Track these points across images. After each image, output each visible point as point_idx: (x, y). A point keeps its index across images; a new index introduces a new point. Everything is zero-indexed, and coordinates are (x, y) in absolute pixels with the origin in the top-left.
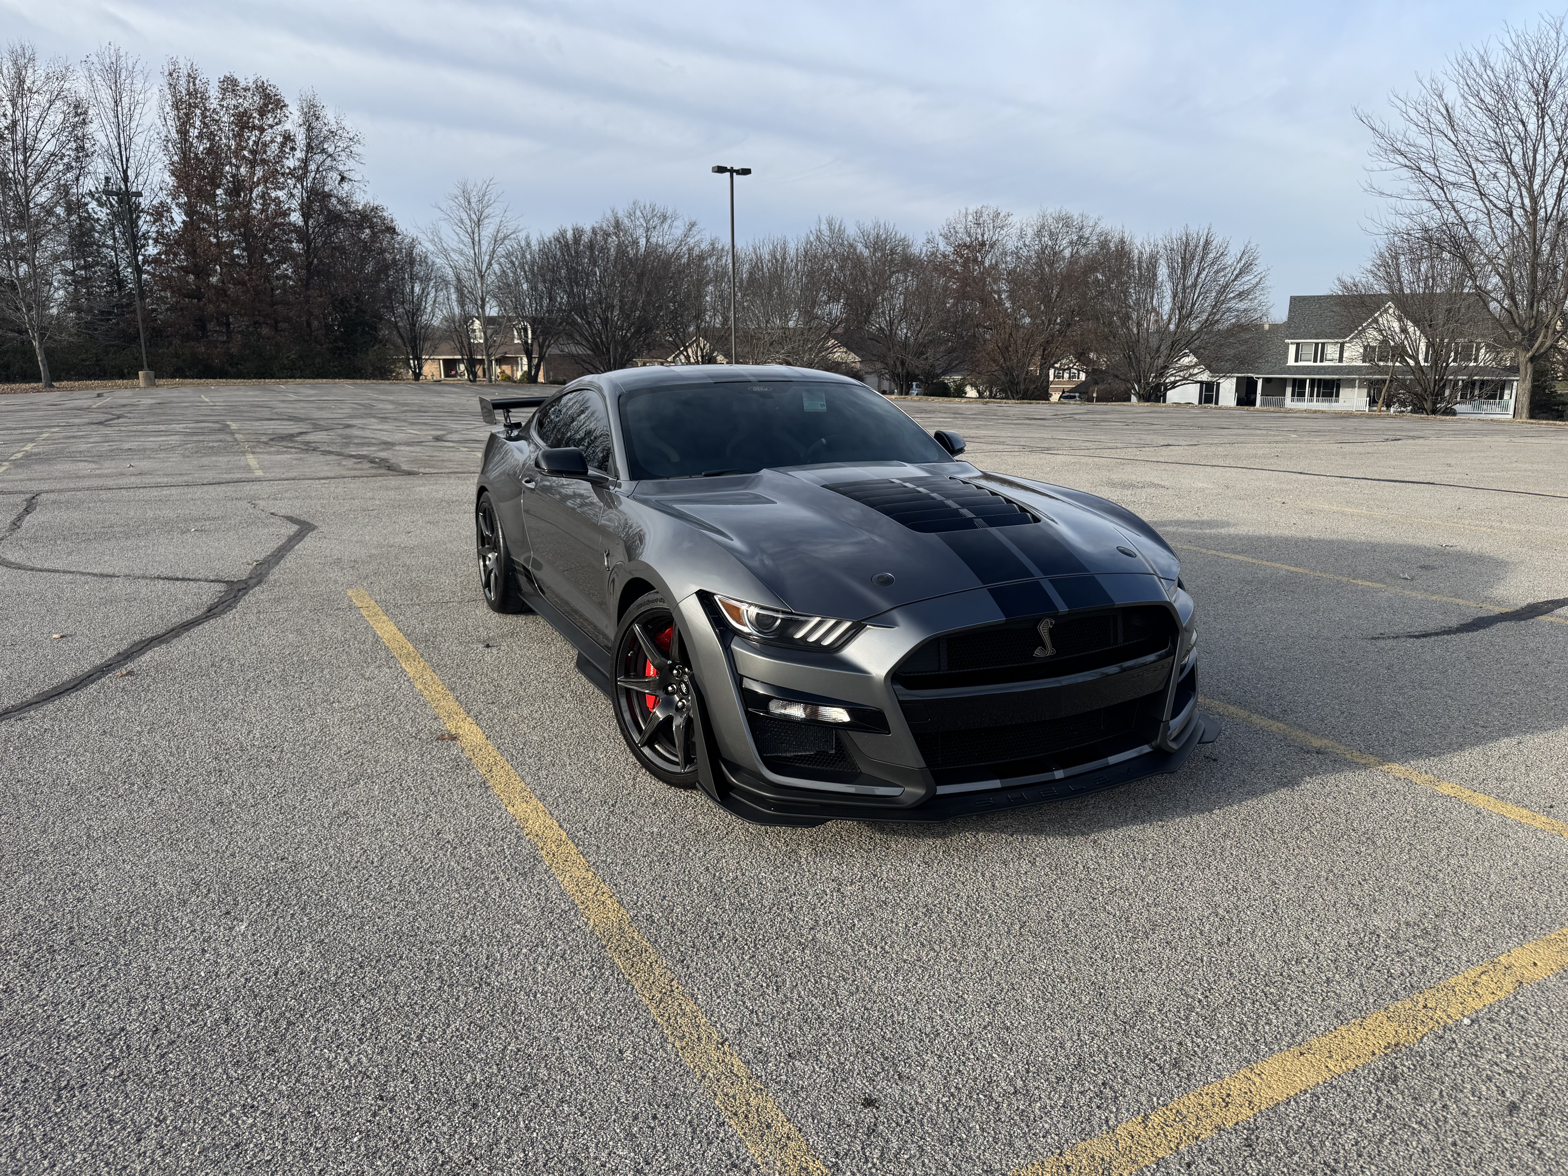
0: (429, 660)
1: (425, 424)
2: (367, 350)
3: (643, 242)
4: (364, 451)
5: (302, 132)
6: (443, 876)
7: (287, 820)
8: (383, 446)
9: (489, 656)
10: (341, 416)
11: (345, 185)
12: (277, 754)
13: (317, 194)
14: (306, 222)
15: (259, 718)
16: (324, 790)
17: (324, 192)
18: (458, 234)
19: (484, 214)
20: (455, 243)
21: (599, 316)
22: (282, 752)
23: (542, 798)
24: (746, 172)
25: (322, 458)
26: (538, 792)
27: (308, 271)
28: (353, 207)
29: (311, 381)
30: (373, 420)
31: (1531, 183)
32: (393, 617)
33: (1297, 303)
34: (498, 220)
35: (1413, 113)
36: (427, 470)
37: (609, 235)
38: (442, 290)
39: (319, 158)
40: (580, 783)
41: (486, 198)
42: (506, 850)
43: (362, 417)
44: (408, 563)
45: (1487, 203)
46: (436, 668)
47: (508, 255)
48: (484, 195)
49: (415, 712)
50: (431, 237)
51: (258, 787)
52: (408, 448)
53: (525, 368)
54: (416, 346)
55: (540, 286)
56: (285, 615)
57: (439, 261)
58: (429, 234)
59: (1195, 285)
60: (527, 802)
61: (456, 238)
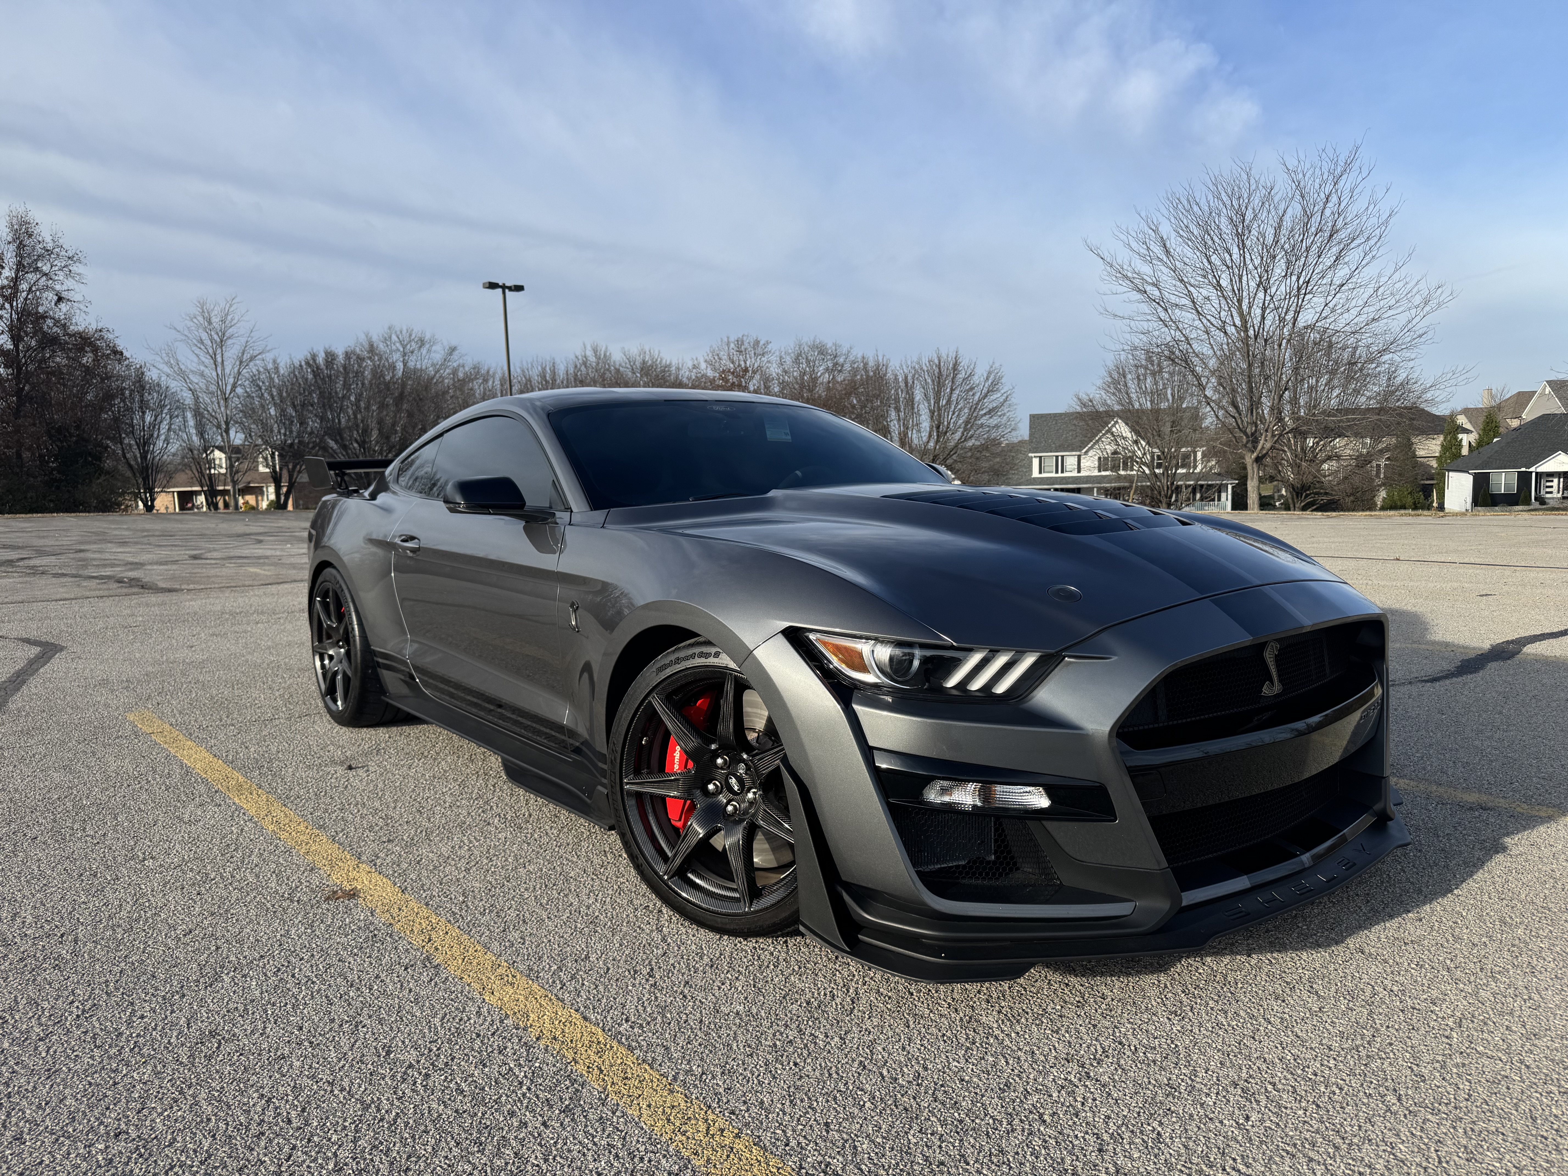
0: (272, 791)
1: (176, 546)
2: (91, 481)
3: (400, 366)
4: (108, 572)
5: (11, 249)
6: (426, 1132)
7: (110, 1058)
8: (129, 567)
9: (357, 779)
10: (69, 543)
11: (63, 306)
12: (69, 946)
13: (29, 314)
14: (16, 346)
15: (27, 893)
16: (164, 998)
17: (37, 312)
18: (197, 356)
19: (227, 335)
20: (195, 365)
21: (357, 441)
22: (76, 941)
23: (531, 974)
24: (519, 288)
25: (55, 580)
26: (522, 967)
27: (19, 398)
28: (72, 328)
29: (23, 515)
30: (109, 545)
31: (1240, 305)
32: (200, 741)
33: (1036, 420)
34: (243, 340)
35: (1134, 245)
36: (191, 586)
37: (363, 359)
38: (177, 416)
39: (32, 277)
40: (580, 945)
41: (229, 318)
42: (516, 1070)
43: (95, 543)
44: (201, 678)
45: (1205, 321)
46: (285, 800)
47: (254, 381)
48: (227, 315)
49: (278, 864)
50: (166, 359)
51: (46, 1005)
52: (162, 567)
53: (272, 497)
54: (148, 476)
55: (291, 411)
56: (42, 749)
57: (175, 385)
58: (164, 355)
59: (949, 402)
60: (512, 984)
61: (196, 360)
